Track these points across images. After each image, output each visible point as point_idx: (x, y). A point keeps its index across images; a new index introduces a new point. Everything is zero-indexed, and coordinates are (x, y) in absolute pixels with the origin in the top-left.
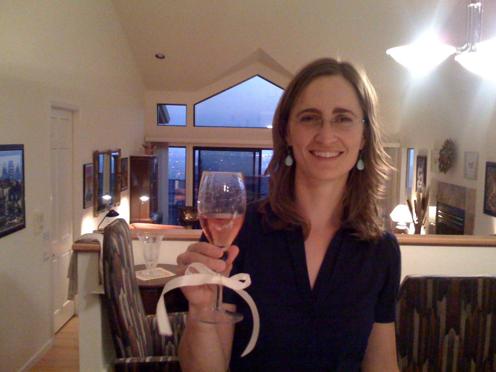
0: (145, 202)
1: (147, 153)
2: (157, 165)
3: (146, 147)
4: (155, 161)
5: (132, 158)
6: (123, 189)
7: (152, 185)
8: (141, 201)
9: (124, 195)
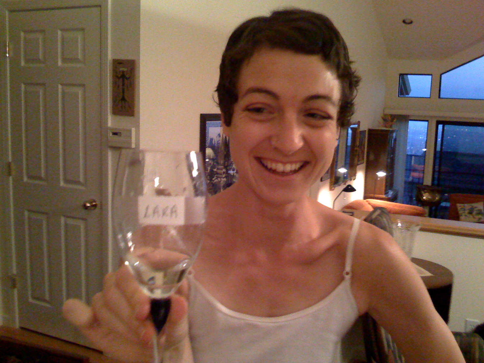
0: (381, 178)
1: (386, 127)
2: (395, 140)
3: (385, 120)
4: (394, 134)
5: (370, 130)
6: (359, 163)
7: (389, 160)
8: (377, 177)
9: (360, 169)
